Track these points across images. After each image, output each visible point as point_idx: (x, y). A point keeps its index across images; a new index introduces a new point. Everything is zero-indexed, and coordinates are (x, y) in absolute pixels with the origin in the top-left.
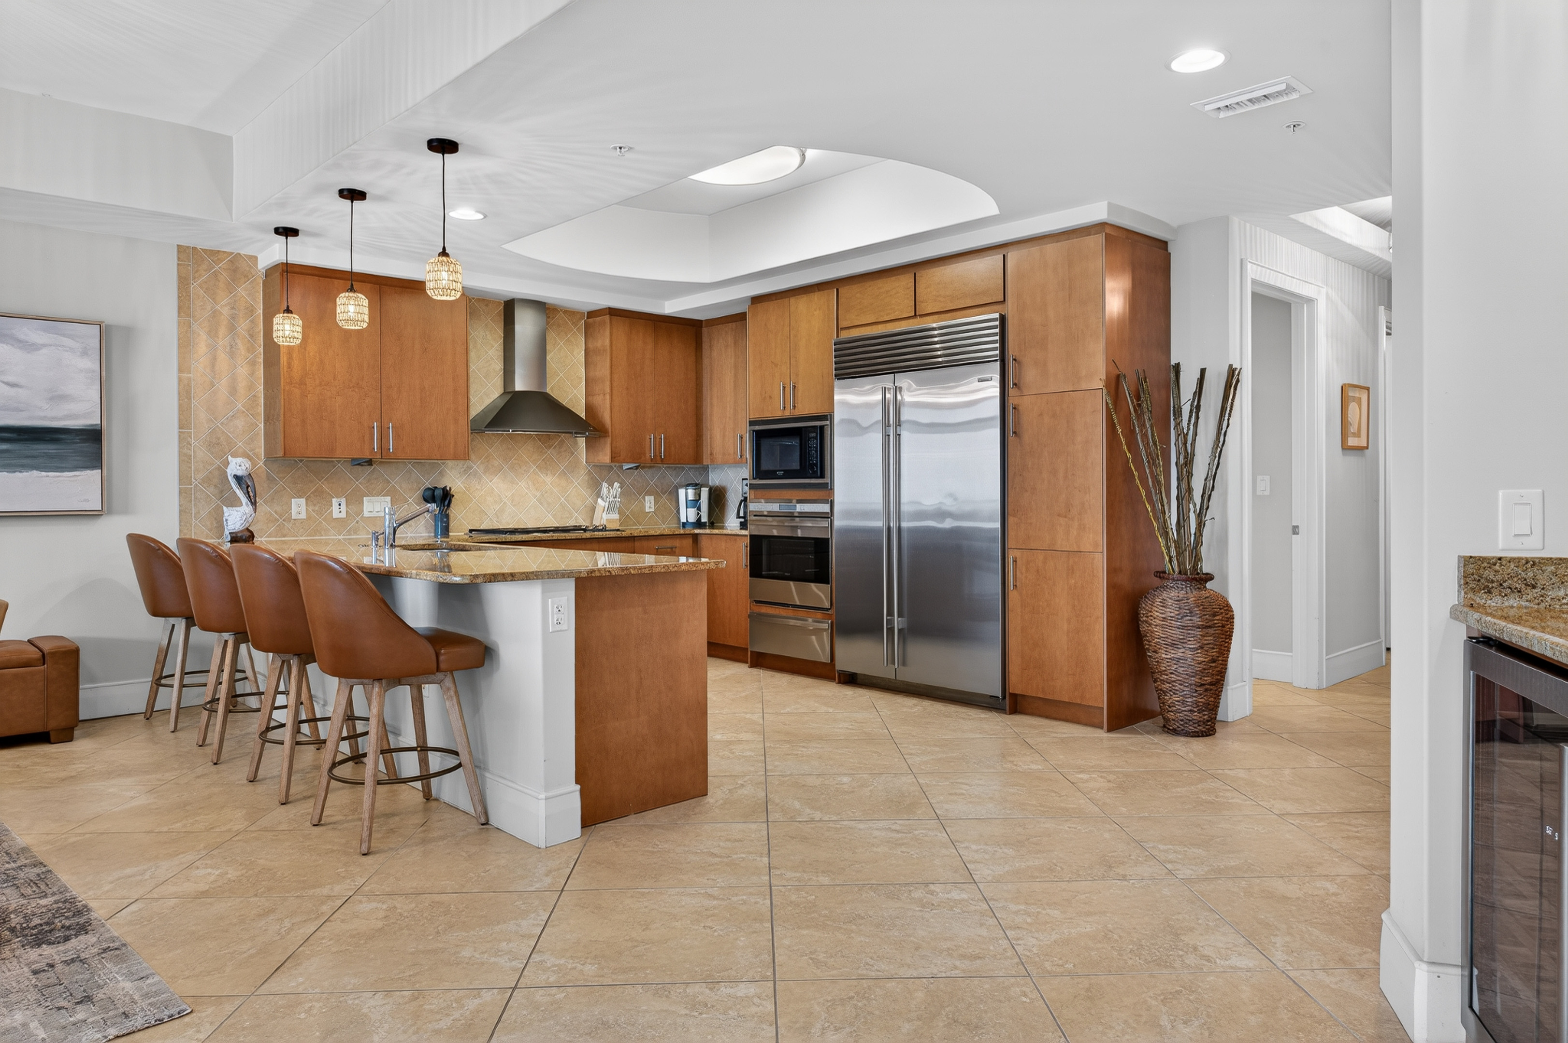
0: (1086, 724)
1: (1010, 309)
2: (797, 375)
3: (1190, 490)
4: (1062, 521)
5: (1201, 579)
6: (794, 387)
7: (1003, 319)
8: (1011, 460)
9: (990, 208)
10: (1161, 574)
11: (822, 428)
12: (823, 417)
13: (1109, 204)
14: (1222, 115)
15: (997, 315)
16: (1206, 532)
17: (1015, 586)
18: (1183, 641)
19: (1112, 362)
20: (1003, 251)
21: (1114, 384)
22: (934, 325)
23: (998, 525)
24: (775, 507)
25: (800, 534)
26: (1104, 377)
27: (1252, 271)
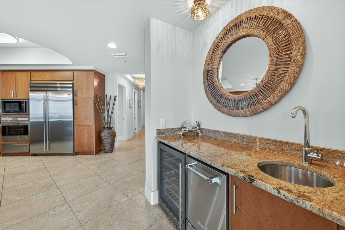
0: (91, 155)
1: (75, 82)
2: (18, 89)
3: (109, 114)
4: (86, 120)
5: (110, 128)
6: (17, 92)
7: (73, 84)
8: (75, 110)
9: (70, 63)
10: (104, 128)
11: (26, 102)
12: (27, 99)
13: (95, 67)
14: (115, 56)
15: (72, 83)
16: (111, 121)
17: (76, 132)
18: (108, 138)
19: (95, 93)
20: (74, 71)
21: (96, 97)
22: (58, 83)
23: (72, 120)
24: (11, 119)
25: (20, 125)
26: (94, 96)
27: (118, 82)
